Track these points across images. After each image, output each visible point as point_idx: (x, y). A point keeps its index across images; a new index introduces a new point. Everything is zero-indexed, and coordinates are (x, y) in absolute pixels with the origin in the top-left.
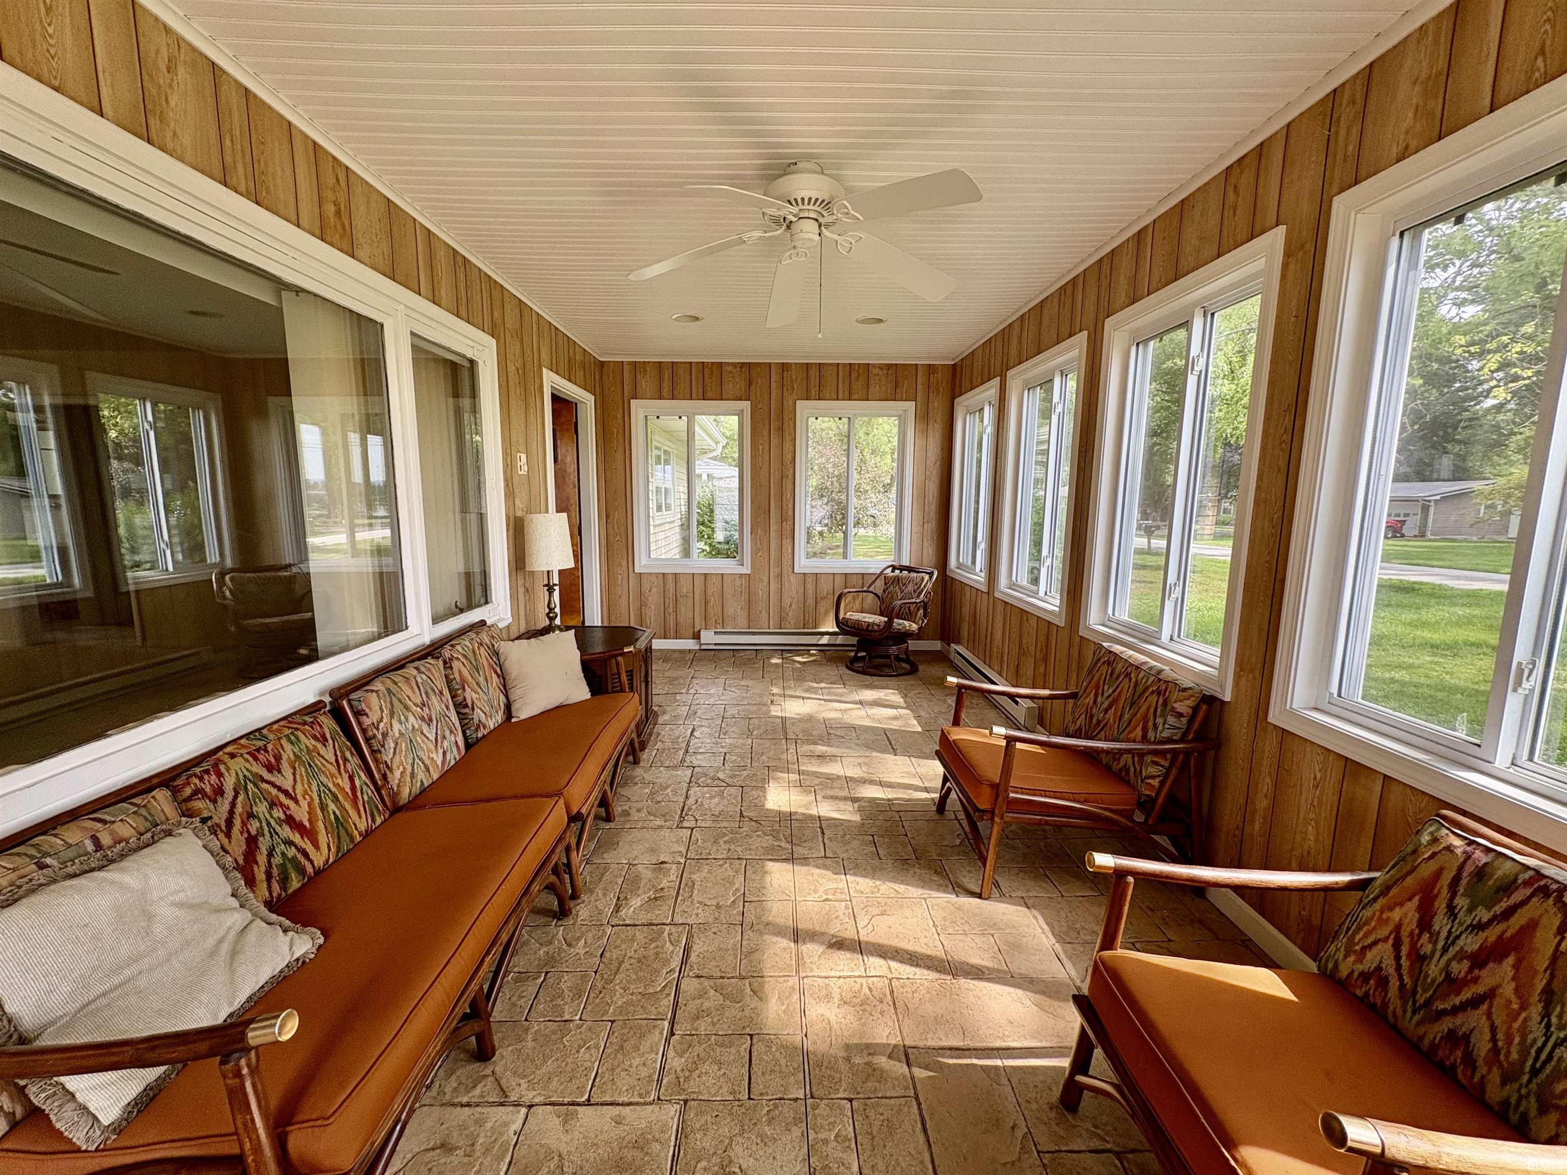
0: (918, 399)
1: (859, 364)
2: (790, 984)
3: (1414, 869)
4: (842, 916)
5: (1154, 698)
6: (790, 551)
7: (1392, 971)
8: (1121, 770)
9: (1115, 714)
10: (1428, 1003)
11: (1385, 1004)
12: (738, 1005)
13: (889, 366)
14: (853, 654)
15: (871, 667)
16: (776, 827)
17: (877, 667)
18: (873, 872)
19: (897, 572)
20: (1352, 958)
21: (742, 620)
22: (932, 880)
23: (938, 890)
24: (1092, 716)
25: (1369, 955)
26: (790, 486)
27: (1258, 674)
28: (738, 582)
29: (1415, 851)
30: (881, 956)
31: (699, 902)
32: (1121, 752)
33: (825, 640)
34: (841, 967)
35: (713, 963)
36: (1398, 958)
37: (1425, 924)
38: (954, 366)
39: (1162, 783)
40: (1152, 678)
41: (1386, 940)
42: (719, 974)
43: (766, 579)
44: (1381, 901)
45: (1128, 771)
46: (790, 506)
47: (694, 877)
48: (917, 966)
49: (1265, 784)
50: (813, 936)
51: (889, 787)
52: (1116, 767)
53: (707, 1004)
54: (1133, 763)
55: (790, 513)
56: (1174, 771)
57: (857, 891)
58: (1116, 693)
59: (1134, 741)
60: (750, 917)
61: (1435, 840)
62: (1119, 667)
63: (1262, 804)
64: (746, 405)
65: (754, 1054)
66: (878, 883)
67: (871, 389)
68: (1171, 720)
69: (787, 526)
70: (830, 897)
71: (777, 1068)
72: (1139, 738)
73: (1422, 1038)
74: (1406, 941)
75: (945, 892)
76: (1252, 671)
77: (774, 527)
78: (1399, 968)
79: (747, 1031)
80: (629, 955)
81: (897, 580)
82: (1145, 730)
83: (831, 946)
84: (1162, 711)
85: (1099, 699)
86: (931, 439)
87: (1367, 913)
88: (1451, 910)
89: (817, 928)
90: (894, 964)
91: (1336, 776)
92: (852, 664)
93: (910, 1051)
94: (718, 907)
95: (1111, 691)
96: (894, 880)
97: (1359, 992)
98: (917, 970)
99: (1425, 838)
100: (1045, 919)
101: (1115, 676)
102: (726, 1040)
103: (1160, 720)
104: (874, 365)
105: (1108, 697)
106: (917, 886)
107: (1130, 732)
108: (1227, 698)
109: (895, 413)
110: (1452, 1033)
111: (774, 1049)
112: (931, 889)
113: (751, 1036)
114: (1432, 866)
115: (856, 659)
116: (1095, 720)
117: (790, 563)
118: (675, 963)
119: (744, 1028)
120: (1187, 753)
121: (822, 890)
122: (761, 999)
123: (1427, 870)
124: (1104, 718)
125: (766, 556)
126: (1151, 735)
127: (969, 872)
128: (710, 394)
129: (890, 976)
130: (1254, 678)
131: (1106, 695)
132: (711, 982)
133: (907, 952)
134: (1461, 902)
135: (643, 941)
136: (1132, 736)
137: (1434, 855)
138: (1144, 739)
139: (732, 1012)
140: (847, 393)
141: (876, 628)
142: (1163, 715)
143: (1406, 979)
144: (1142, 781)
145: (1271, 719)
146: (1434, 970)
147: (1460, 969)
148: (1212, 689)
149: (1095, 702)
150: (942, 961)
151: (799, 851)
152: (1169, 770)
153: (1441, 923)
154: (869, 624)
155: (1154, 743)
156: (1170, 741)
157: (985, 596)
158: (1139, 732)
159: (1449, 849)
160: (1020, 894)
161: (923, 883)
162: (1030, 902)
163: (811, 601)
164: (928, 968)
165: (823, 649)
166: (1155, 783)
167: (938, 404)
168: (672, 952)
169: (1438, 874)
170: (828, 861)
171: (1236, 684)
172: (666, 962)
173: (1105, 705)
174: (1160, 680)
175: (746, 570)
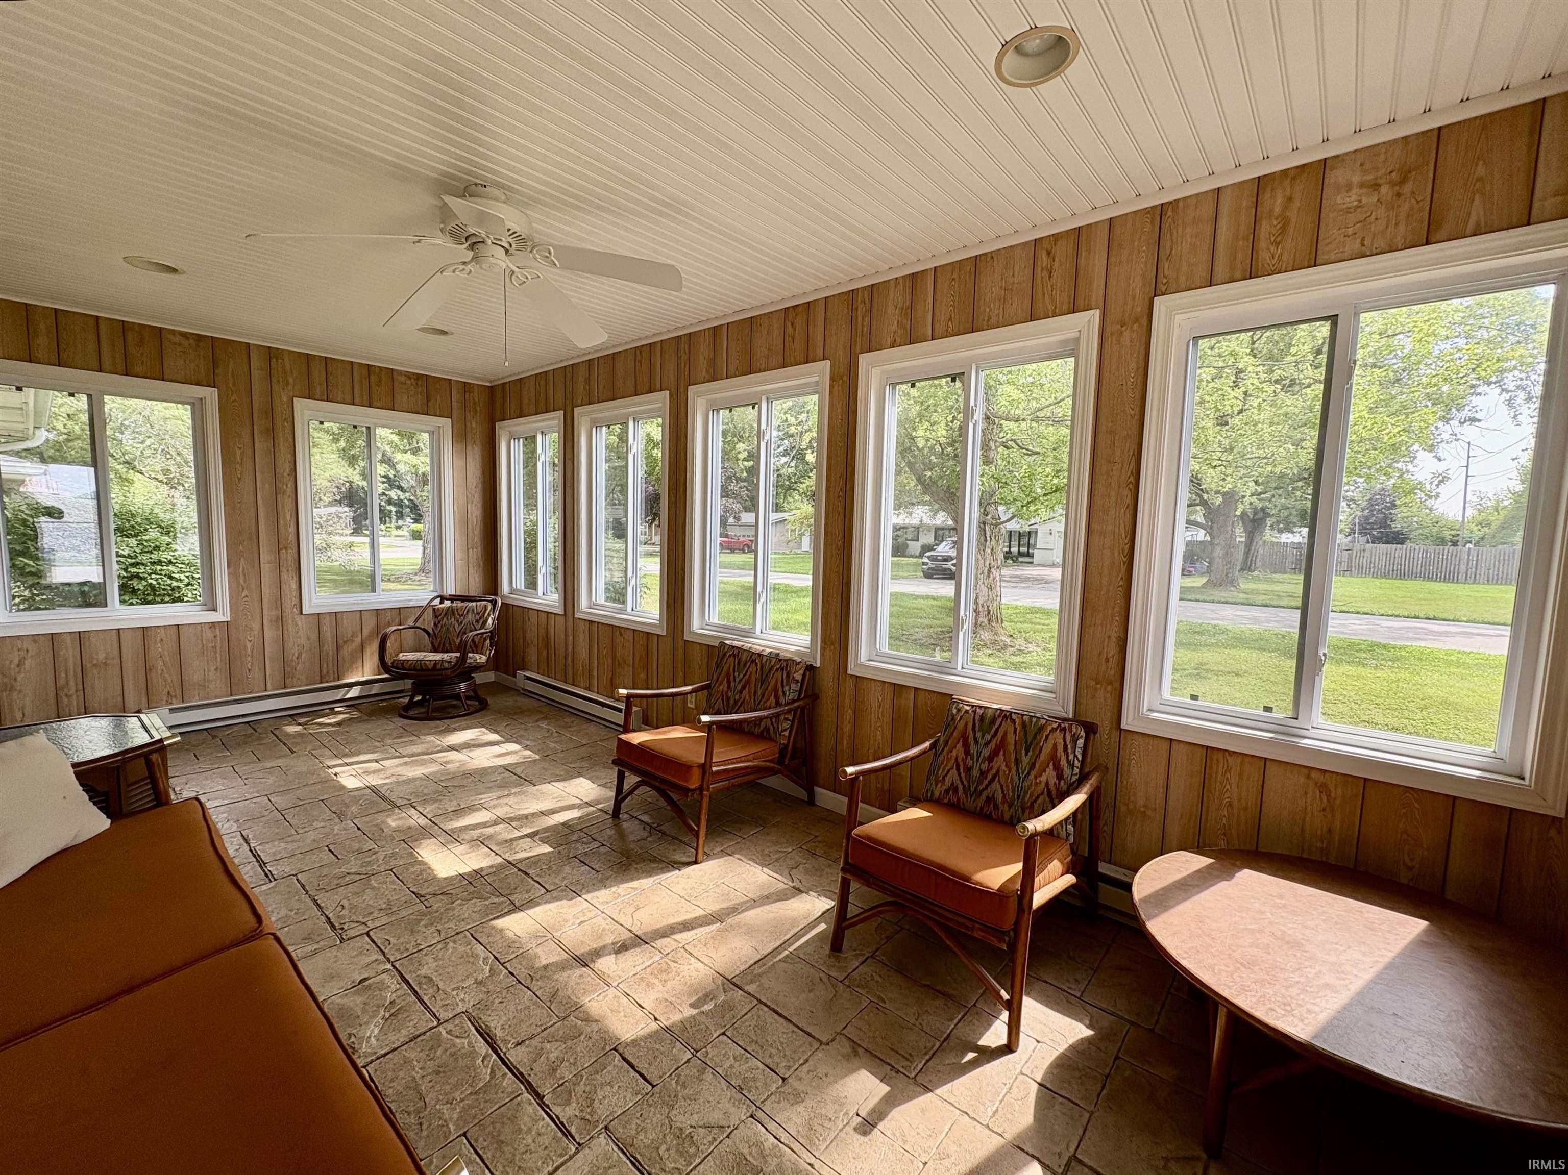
0: (454, 416)
1: (380, 368)
2: (611, 996)
3: (955, 728)
4: (607, 927)
5: (779, 673)
6: (294, 586)
7: (959, 782)
8: (762, 732)
9: (749, 693)
10: (976, 789)
11: (959, 800)
12: (582, 1037)
13: (419, 377)
14: (407, 700)
15: (433, 711)
16: (472, 889)
17: (441, 709)
18: (603, 883)
19: (447, 603)
20: (939, 785)
21: (218, 685)
22: (653, 868)
23: (664, 873)
24: (728, 699)
25: (947, 779)
26: (289, 504)
27: (837, 645)
28: (208, 634)
29: (953, 719)
30: (663, 937)
31: (453, 990)
32: (761, 719)
33: (354, 692)
34: (641, 961)
35: (524, 1026)
36: (959, 774)
37: (967, 752)
38: (492, 388)
39: (790, 733)
40: (774, 660)
41: (952, 768)
42: (539, 1030)
43: (256, 626)
44: (946, 749)
45: (768, 730)
46: (292, 529)
47: (423, 972)
48: (693, 928)
49: (849, 714)
50: (597, 953)
51: (554, 813)
52: (757, 731)
53: (552, 1056)
54: (772, 724)
55: (292, 538)
56: (796, 722)
57: (602, 903)
58: (747, 677)
59: (770, 708)
60: (522, 973)
61: (959, 710)
62: (744, 657)
63: (847, 728)
64: (210, 394)
65: (630, 1058)
66: (613, 889)
67: (397, 398)
68: (793, 686)
69: (290, 555)
70: (583, 919)
71: (656, 1053)
72: (773, 704)
73: (976, 808)
74: (961, 764)
75: (669, 871)
76: (833, 644)
77: (266, 557)
78: (961, 778)
79: (608, 1048)
80: (418, 1076)
81: (451, 611)
82: (776, 697)
83: (617, 952)
84: (787, 681)
85: (732, 684)
86: (470, 459)
87: (941, 758)
88: (975, 739)
89: (595, 946)
90: (678, 937)
91: (889, 696)
92: (404, 712)
93: (734, 980)
94: (479, 983)
95: (741, 676)
96: (623, 881)
97: (946, 801)
98: (695, 931)
99: (955, 711)
100: (746, 857)
101: (742, 663)
102: (598, 1066)
103: (786, 688)
104: (400, 373)
105: (741, 680)
106: (646, 877)
107: (765, 702)
108: (818, 665)
109: (429, 428)
110: (987, 797)
111: (643, 1044)
112: (657, 874)
113: (615, 1049)
114: (962, 723)
115: (412, 705)
116: (732, 702)
117: (295, 601)
118: (482, 1047)
119: (604, 1049)
120: (803, 708)
121: (571, 917)
122: (597, 1021)
123: (961, 726)
124: (740, 698)
125: (255, 596)
126: (782, 700)
127: (675, 850)
128: (138, 369)
129: (681, 945)
130: (835, 649)
131: (738, 680)
132: (538, 1039)
133: (678, 924)
134: (978, 735)
135: (423, 1055)
136: (768, 704)
137: (961, 717)
138: (778, 704)
139: (581, 1046)
140: (366, 398)
141: (446, 665)
142: (788, 684)
143: (965, 782)
144: (780, 735)
145: (849, 672)
146: (975, 773)
147: (985, 766)
148: (810, 661)
149: (729, 687)
150: (706, 916)
151: (517, 898)
152: (793, 722)
153: (973, 749)
154: (436, 663)
155: (786, 705)
156: (793, 701)
157: (563, 618)
158: (772, 699)
159: (967, 712)
160: (719, 849)
161: (649, 873)
162: (728, 851)
163: (329, 647)
164: (701, 926)
165: (352, 704)
166: (786, 733)
167: (476, 426)
168: (470, 1043)
169: (966, 725)
170: (555, 894)
171: (822, 655)
172: (473, 1054)
173: (739, 687)
174: (780, 660)
175: (222, 615)
